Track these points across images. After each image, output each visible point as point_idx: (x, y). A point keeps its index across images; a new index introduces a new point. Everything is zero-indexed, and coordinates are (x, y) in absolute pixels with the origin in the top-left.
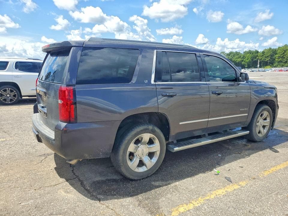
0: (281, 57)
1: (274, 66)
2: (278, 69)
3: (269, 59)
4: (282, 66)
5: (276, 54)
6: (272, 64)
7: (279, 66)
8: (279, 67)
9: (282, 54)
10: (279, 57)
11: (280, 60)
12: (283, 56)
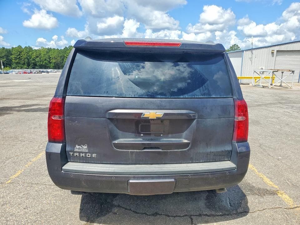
0: (18, 59)
1: (13, 67)
2: (17, 71)
3: (5, 59)
4: (21, 68)
5: (12, 54)
6: (10, 66)
7: (18, 67)
8: (18, 69)
9: (17, 55)
10: (16, 59)
11: (17, 61)
12: (20, 57)
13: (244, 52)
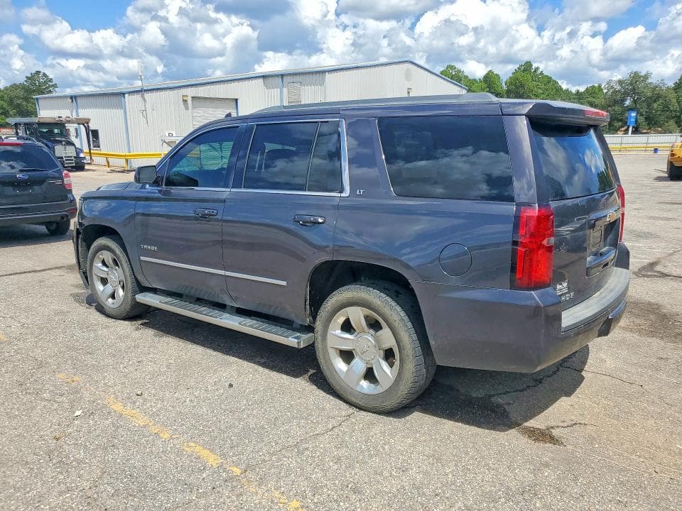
13: (126, 95)
